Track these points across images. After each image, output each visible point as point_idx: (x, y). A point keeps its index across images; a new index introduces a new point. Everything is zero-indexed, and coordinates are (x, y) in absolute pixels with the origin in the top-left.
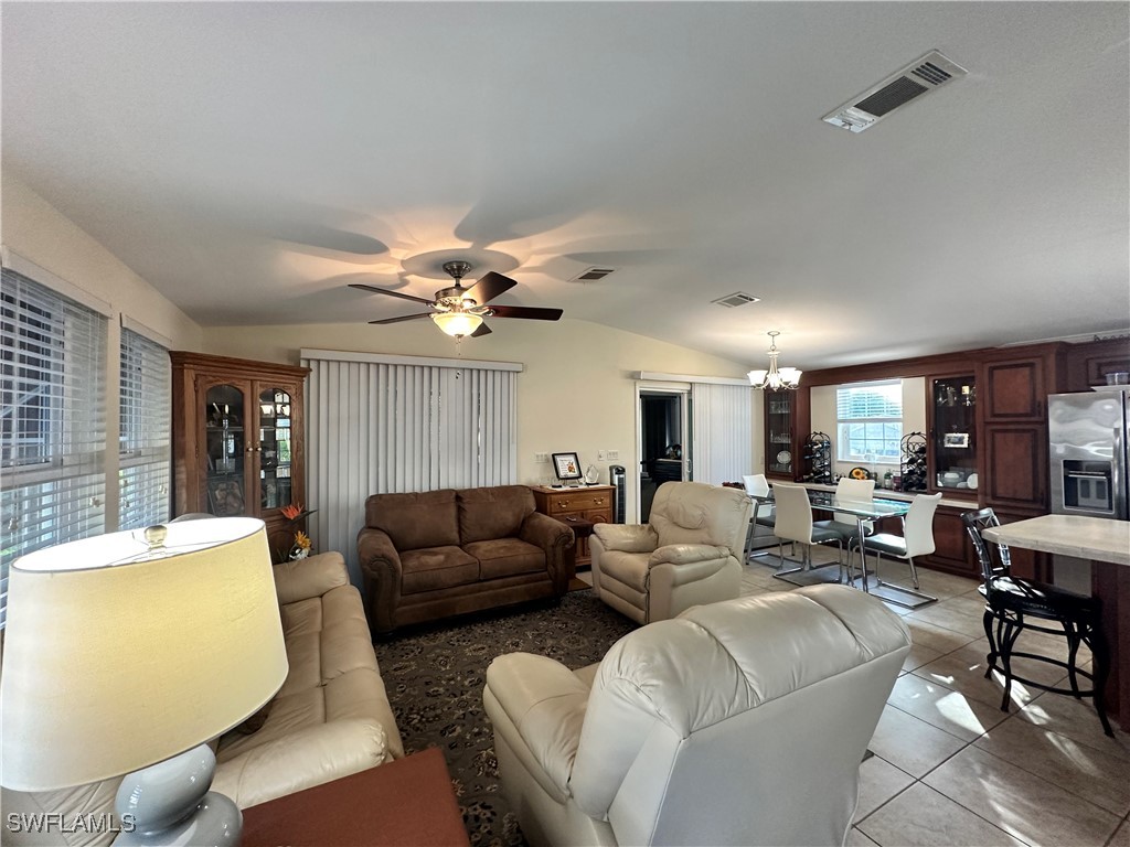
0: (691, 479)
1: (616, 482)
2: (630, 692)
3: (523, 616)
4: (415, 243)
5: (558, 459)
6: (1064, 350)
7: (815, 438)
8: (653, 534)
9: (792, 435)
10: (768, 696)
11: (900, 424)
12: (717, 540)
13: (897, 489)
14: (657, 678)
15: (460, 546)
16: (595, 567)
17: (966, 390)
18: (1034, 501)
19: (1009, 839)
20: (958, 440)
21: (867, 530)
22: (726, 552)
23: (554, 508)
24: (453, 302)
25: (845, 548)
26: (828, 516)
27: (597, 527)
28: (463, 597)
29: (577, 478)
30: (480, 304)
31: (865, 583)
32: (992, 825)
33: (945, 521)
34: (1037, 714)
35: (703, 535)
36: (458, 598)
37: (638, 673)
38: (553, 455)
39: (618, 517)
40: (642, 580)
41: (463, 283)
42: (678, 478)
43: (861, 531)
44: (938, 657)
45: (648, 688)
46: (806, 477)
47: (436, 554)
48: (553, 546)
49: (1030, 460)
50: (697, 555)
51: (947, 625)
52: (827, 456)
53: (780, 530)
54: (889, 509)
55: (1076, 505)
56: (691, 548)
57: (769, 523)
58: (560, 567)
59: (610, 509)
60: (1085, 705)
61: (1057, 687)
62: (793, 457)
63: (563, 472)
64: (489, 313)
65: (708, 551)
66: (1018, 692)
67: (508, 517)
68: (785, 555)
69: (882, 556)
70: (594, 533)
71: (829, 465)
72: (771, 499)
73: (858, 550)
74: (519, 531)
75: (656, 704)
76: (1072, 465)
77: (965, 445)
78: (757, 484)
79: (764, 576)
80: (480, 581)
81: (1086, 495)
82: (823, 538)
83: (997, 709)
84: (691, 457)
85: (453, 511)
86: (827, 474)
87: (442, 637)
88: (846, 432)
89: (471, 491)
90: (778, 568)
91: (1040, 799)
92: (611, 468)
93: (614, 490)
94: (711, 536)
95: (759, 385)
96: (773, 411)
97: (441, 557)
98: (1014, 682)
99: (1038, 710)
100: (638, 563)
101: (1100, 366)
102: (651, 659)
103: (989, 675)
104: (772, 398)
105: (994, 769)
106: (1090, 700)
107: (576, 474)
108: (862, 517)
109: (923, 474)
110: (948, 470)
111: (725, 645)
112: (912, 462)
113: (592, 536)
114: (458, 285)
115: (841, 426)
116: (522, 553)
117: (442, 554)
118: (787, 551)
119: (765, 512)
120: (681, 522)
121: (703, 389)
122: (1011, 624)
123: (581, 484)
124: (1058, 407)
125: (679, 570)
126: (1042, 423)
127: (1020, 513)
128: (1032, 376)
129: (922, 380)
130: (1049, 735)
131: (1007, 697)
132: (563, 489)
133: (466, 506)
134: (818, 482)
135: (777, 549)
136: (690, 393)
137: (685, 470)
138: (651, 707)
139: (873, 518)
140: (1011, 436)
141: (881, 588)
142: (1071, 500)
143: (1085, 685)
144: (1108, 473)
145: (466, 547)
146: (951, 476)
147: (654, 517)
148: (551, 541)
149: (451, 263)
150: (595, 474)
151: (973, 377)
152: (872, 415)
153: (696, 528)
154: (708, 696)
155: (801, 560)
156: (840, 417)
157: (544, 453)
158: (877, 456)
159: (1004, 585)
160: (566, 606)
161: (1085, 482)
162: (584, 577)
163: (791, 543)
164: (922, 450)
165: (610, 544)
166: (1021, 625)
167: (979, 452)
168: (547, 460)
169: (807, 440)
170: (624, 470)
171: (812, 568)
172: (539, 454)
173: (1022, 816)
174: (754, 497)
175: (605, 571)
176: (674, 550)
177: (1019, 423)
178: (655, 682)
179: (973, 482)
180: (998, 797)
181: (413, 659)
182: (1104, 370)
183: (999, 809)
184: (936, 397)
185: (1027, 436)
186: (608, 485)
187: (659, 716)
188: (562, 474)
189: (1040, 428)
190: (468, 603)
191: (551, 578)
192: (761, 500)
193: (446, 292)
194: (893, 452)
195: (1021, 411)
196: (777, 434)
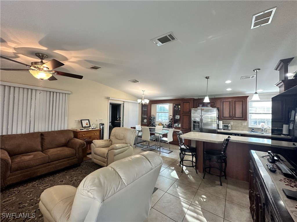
0: (123, 127)
1: (101, 128)
2: (86, 193)
3: (66, 171)
4: (20, 42)
5: (83, 121)
6: (194, 100)
7: (152, 116)
8: (111, 142)
9: (147, 115)
10: (128, 184)
11: (168, 113)
12: (127, 142)
13: (167, 128)
14: (95, 187)
15: (42, 151)
16: (92, 153)
17: (179, 106)
18: (189, 129)
19: (180, 200)
20: (178, 117)
21: (161, 137)
22: (129, 145)
23: (80, 136)
24: (39, 67)
25: (156, 141)
26: (153, 134)
27: (94, 141)
28: (41, 169)
29: (89, 127)
30: (51, 69)
31: (160, 149)
32: (178, 198)
33: (175, 134)
34: (187, 172)
35: (124, 141)
36: (39, 170)
37: (89, 186)
38: (81, 120)
39: (101, 137)
40: (106, 155)
41: (44, 61)
42: (120, 126)
43: (160, 137)
44: (172, 163)
45: (92, 190)
46: (150, 125)
47: (30, 155)
48: (78, 148)
49: (188, 121)
50: (122, 147)
51: (174, 156)
52: (154, 120)
53: (143, 138)
54: (165, 132)
55: (195, 130)
56: (120, 145)
57: (141, 137)
58: (81, 154)
59: (99, 136)
60: (194, 168)
61: (190, 166)
62: (147, 121)
63: (84, 125)
64: (55, 73)
65: (125, 145)
66: (184, 168)
67: (63, 140)
68: (144, 144)
69: (164, 142)
70: (92, 143)
71: (155, 122)
72: (141, 131)
73: (159, 142)
74: (66, 145)
75: (93, 195)
76: (195, 122)
77: (179, 118)
78: (139, 127)
79: (139, 150)
80: (49, 162)
81: (196, 128)
82: (152, 139)
83: (181, 172)
84: (123, 121)
85: (39, 139)
86: (154, 124)
87: (30, 185)
88: (158, 115)
89: (48, 133)
90: (142, 148)
91: (186, 190)
92: (100, 124)
93: (100, 130)
94: (125, 141)
95: (140, 103)
96: (143, 110)
97: (32, 156)
98: (184, 166)
99: (187, 171)
100: (105, 150)
101: (199, 103)
102: (94, 181)
103: (180, 166)
104: (143, 106)
105: (179, 185)
106: (195, 167)
107: (89, 126)
108: (160, 134)
109: (172, 124)
110: (176, 123)
111: (118, 172)
112: (170, 121)
113: (92, 144)
114: (42, 62)
115: (157, 113)
116: (67, 151)
117: (33, 155)
118: (145, 143)
119: (140, 134)
120: (118, 138)
121: (127, 103)
122: (183, 154)
123: (90, 129)
124: (193, 111)
125: (116, 151)
126: (190, 114)
127: (186, 131)
128: (189, 104)
129: (172, 104)
130: (188, 176)
131: (182, 169)
132: (84, 130)
133: (45, 138)
134: (152, 126)
135: (143, 143)
136: (123, 104)
137: (122, 124)
138: (92, 196)
139: (162, 134)
140: (186, 116)
141: (163, 150)
142: (194, 129)
143: (194, 164)
144: (199, 124)
145: (44, 152)
146: (176, 124)
147: (111, 137)
148: (78, 146)
149: (38, 53)
150: (95, 125)
151: (180, 104)
152: (163, 111)
153: (122, 139)
154: (110, 188)
155: (148, 145)
156: (157, 111)
157: (78, 119)
158: (164, 120)
159: (183, 147)
160: (82, 166)
161: (196, 125)
162: (89, 156)
163: (146, 141)
164: (172, 119)
165: (97, 146)
166: (185, 154)
167: (181, 119)
168: (79, 122)
169: (150, 117)
170: (104, 124)
171: (150, 147)
172: (76, 120)
173: (183, 194)
174: (138, 130)
175: (95, 154)
176: (115, 146)
177: (187, 114)
178: (94, 188)
179: (180, 126)
180: (180, 191)
181: (14, 196)
182: (199, 104)
183: (179, 194)
184: (174, 108)
185: (188, 116)
186: (99, 129)
187: (94, 198)
188: (84, 126)
189: (190, 115)
190: (43, 170)
191: (77, 158)
192: (139, 131)
193: (36, 63)
194: (167, 119)
195: (187, 111)
196: (144, 115)
